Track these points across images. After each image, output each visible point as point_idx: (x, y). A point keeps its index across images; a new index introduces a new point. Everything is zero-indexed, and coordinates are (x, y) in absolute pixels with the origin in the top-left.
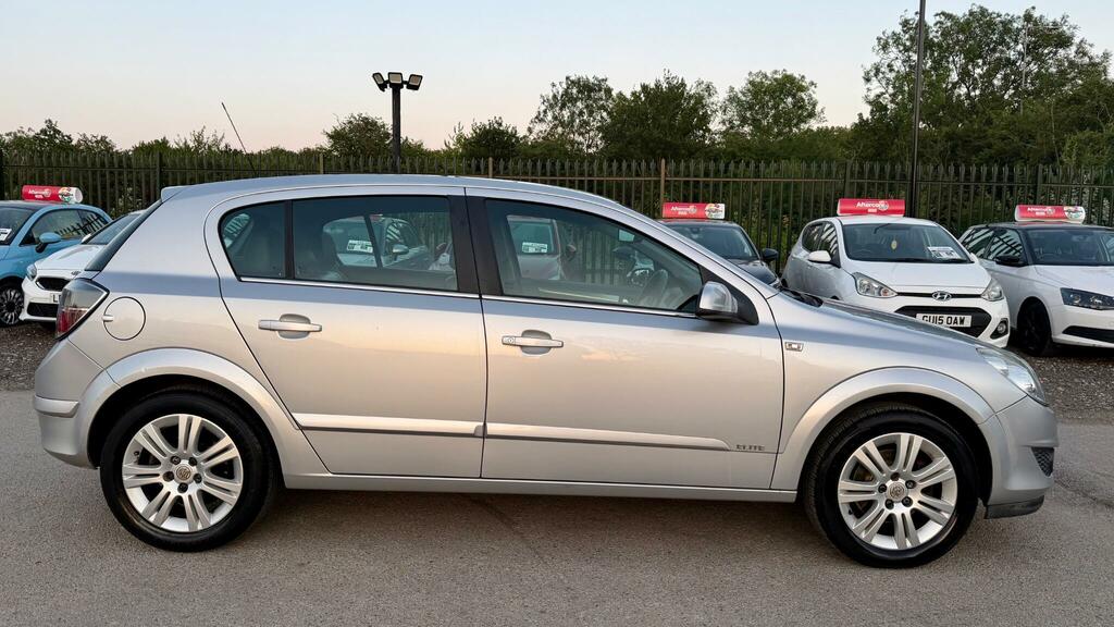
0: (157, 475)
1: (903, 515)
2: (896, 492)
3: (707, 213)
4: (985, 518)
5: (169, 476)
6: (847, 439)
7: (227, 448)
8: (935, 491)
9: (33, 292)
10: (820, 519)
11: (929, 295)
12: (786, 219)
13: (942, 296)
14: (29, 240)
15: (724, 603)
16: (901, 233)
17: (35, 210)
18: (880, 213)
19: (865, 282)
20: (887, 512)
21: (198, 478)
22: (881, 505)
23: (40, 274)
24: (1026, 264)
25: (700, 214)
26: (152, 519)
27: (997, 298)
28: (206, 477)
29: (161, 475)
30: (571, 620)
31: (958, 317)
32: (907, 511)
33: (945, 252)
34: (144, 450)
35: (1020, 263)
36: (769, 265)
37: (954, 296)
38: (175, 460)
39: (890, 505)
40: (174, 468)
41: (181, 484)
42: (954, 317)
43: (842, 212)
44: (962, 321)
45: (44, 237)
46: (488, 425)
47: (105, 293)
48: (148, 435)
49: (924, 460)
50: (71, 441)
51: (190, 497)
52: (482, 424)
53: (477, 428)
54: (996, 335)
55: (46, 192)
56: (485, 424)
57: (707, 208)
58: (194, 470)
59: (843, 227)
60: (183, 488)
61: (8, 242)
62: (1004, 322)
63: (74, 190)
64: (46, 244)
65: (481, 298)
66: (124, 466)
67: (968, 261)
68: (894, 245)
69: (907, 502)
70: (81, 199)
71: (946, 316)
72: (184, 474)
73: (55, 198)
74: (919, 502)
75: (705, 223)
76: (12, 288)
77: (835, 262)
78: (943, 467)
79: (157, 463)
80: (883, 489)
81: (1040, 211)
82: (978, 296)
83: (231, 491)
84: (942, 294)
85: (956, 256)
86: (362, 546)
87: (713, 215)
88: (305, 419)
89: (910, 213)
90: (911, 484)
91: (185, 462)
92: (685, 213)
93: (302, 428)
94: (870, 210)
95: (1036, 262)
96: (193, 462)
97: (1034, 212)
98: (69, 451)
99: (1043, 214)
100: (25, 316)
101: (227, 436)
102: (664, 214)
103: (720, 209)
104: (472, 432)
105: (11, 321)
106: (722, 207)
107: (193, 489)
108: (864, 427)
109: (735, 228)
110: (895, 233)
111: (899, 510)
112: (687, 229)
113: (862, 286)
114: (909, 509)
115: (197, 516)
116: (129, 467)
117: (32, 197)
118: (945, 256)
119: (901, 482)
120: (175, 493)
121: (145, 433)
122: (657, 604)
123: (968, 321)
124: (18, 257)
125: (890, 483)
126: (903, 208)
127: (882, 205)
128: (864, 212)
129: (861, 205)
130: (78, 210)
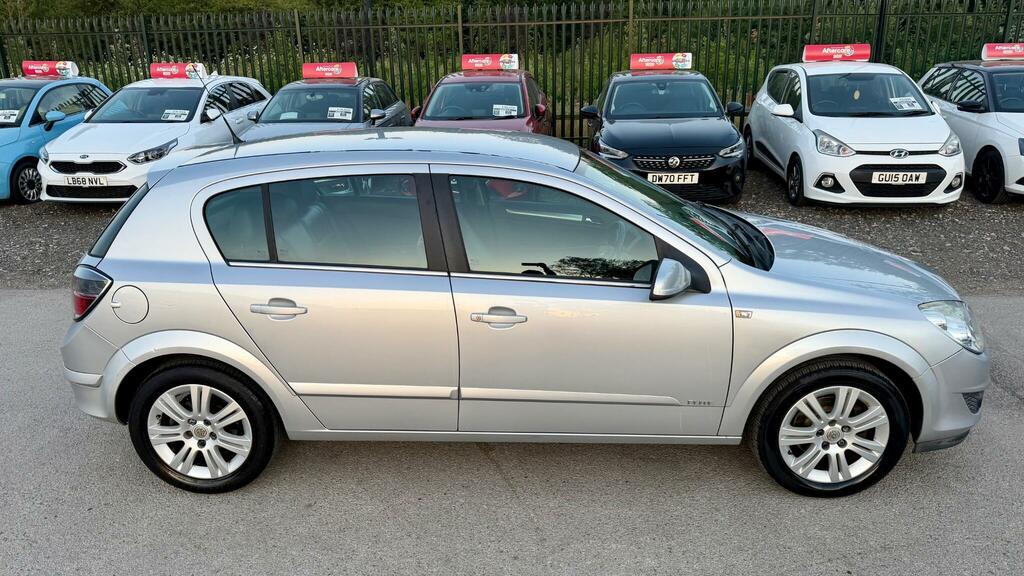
0: (178, 434)
1: (837, 455)
2: (832, 436)
3: (674, 63)
4: (914, 452)
5: (188, 434)
6: (789, 393)
7: (234, 411)
8: (869, 434)
9: (49, 176)
10: (761, 459)
11: (887, 153)
12: (755, 33)
13: (900, 153)
14: (37, 119)
15: (673, 543)
16: (865, 83)
17: (37, 89)
18: (845, 59)
19: (826, 140)
20: (823, 452)
21: (213, 436)
22: (818, 447)
23: (52, 158)
24: (987, 110)
25: (668, 64)
26: (179, 469)
27: (955, 152)
28: (221, 434)
29: (182, 434)
30: (541, 567)
31: (914, 174)
32: (841, 451)
33: (905, 103)
34: (164, 414)
35: (982, 108)
36: (732, 121)
37: (912, 153)
38: (192, 422)
39: (826, 446)
40: (192, 428)
41: (200, 441)
42: (909, 174)
43: (808, 58)
44: (917, 178)
45: (50, 116)
46: (462, 389)
47: (110, 281)
48: (166, 403)
49: (860, 408)
50: (101, 407)
51: (208, 451)
52: (456, 388)
53: (452, 392)
54: (950, 189)
55: (45, 67)
56: (459, 389)
57: (675, 58)
58: (209, 429)
59: (808, 78)
60: (202, 444)
61: (18, 124)
62: (959, 176)
63: (69, 64)
64: (53, 122)
65: (449, 276)
66: (149, 428)
67: (929, 112)
68: (857, 95)
69: (842, 444)
70: (77, 71)
71: (901, 174)
72: (201, 432)
73: (53, 72)
74: (853, 444)
75: (673, 76)
76: (29, 167)
77: (798, 117)
78: (877, 415)
79: (176, 424)
80: (820, 433)
81: (1006, 49)
82: (936, 152)
83: (243, 445)
84: (900, 151)
85: (918, 107)
86: (360, 482)
87: (680, 66)
88: (299, 387)
89: (875, 59)
90: (847, 428)
91: (200, 423)
92: (652, 65)
93: (299, 395)
94: (835, 57)
95: (998, 109)
96: (207, 423)
97: (1002, 50)
98: (101, 414)
99: (1011, 52)
100: (44, 196)
101: (234, 402)
102: (633, 64)
103: (687, 58)
104: (448, 395)
105: (33, 197)
106: (689, 56)
107: (210, 444)
108: (806, 381)
109: (701, 81)
110: (858, 83)
111: (834, 450)
112: (654, 85)
113: (822, 143)
114: (843, 450)
115: (216, 466)
116: (154, 428)
117: (33, 72)
118: (906, 107)
119: (838, 426)
120: (195, 448)
121: (162, 400)
122: (614, 546)
123: (923, 178)
124: (31, 137)
125: (827, 428)
126: (868, 52)
127: (848, 50)
128: (829, 58)
129: (826, 51)
130: (76, 84)
